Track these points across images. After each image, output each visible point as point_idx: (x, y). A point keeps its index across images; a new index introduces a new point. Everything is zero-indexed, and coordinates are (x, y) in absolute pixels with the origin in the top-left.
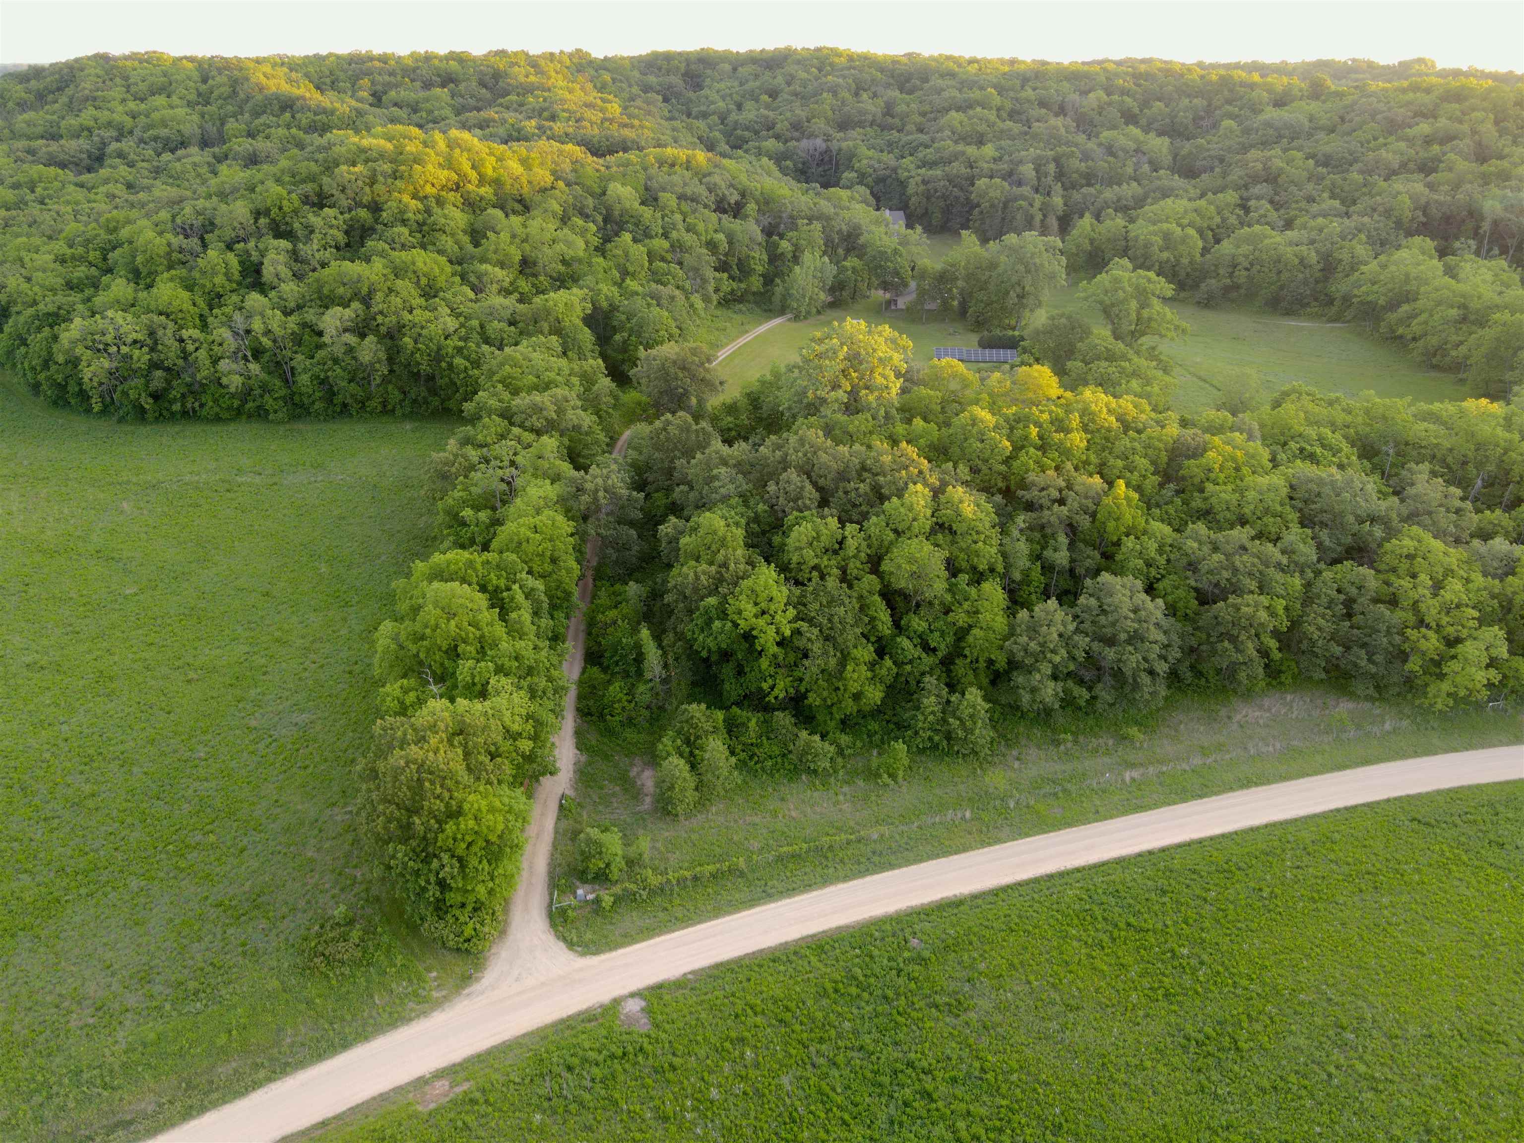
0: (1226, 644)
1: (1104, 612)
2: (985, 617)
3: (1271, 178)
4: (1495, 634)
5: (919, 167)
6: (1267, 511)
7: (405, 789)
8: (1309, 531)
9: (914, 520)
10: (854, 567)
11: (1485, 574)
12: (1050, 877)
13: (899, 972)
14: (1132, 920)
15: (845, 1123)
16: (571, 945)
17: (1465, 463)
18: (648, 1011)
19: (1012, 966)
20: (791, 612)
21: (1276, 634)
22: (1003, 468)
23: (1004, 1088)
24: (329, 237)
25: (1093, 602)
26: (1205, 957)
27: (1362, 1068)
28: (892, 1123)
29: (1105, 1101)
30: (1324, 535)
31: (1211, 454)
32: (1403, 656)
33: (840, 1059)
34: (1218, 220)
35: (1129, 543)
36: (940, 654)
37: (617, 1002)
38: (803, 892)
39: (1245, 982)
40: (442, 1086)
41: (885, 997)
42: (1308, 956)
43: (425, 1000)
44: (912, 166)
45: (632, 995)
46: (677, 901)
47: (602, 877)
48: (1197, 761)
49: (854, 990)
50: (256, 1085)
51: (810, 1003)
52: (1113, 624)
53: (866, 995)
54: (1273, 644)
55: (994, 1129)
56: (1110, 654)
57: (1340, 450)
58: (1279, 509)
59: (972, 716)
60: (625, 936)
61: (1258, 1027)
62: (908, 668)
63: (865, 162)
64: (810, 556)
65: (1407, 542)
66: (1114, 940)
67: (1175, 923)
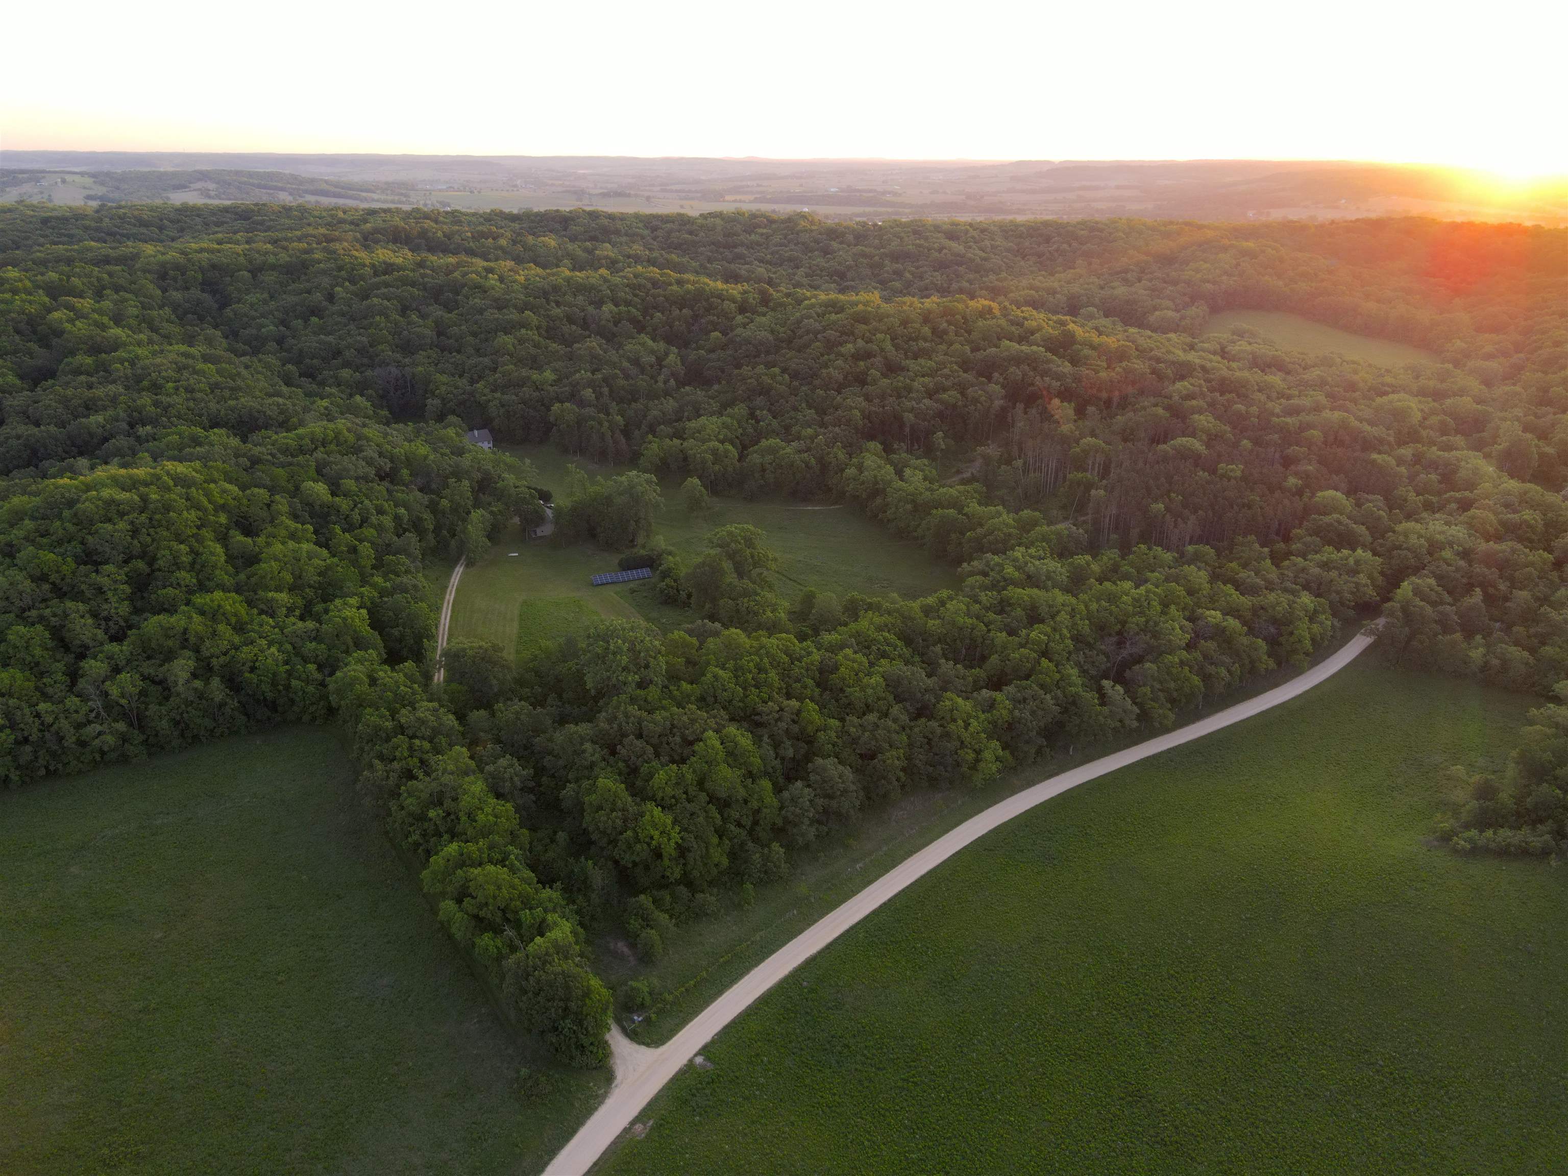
0: (883, 781)
1: (825, 782)
2: (768, 800)
3: (765, 391)
4: (995, 744)
5: (492, 391)
6: (879, 699)
7: (560, 989)
8: (901, 705)
9: (717, 754)
10: (692, 790)
11: (983, 712)
12: (848, 931)
13: (807, 999)
14: (892, 939)
15: (820, 1071)
16: (648, 1045)
17: (955, 640)
18: (707, 1059)
19: (853, 979)
20: (677, 829)
21: (903, 769)
22: (741, 704)
23: (875, 1030)
24: (119, 592)
25: (818, 778)
26: (928, 945)
27: (1002, 969)
28: (838, 1063)
29: (915, 1021)
30: (908, 704)
31: (842, 669)
32: (958, 765)
33: (803, 1046)
34: (740, 431)
35: (821, 734)
36: (748, 828)
37: (691, 1061)
38: (740, 979)
39: (947, 950)
40: (639, 1127)
41: (807, 1013)
42: (967, 930)
43: (597, 1096)
44: (487, 391)
45: (696, 1055)
46: (684, 1005)
47: (642, 1007)
48: (885, 849)
49: (793, 1015)
50: (546, 1164)
51: (776, 1028)
52: (832, 787)
53: (798, 1015)
54: (902, 774)
55: (879, 1048)
56: (834, 804)
57: (897, 646)
58: (884, 695)
59: (778, 859)
60: (672, 1030)
61: (959, 967)
62: (736, 840)
63: (443, 388)
64: (669, 791)
65: (948, 703)
66: (888, 951)
67: (910, 934)
